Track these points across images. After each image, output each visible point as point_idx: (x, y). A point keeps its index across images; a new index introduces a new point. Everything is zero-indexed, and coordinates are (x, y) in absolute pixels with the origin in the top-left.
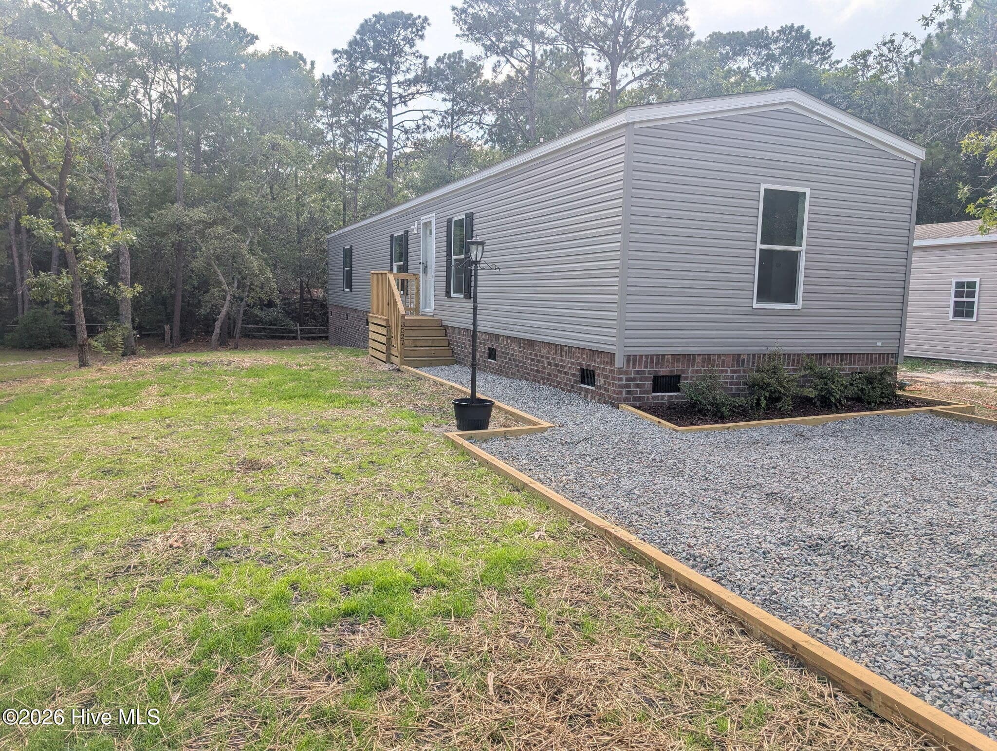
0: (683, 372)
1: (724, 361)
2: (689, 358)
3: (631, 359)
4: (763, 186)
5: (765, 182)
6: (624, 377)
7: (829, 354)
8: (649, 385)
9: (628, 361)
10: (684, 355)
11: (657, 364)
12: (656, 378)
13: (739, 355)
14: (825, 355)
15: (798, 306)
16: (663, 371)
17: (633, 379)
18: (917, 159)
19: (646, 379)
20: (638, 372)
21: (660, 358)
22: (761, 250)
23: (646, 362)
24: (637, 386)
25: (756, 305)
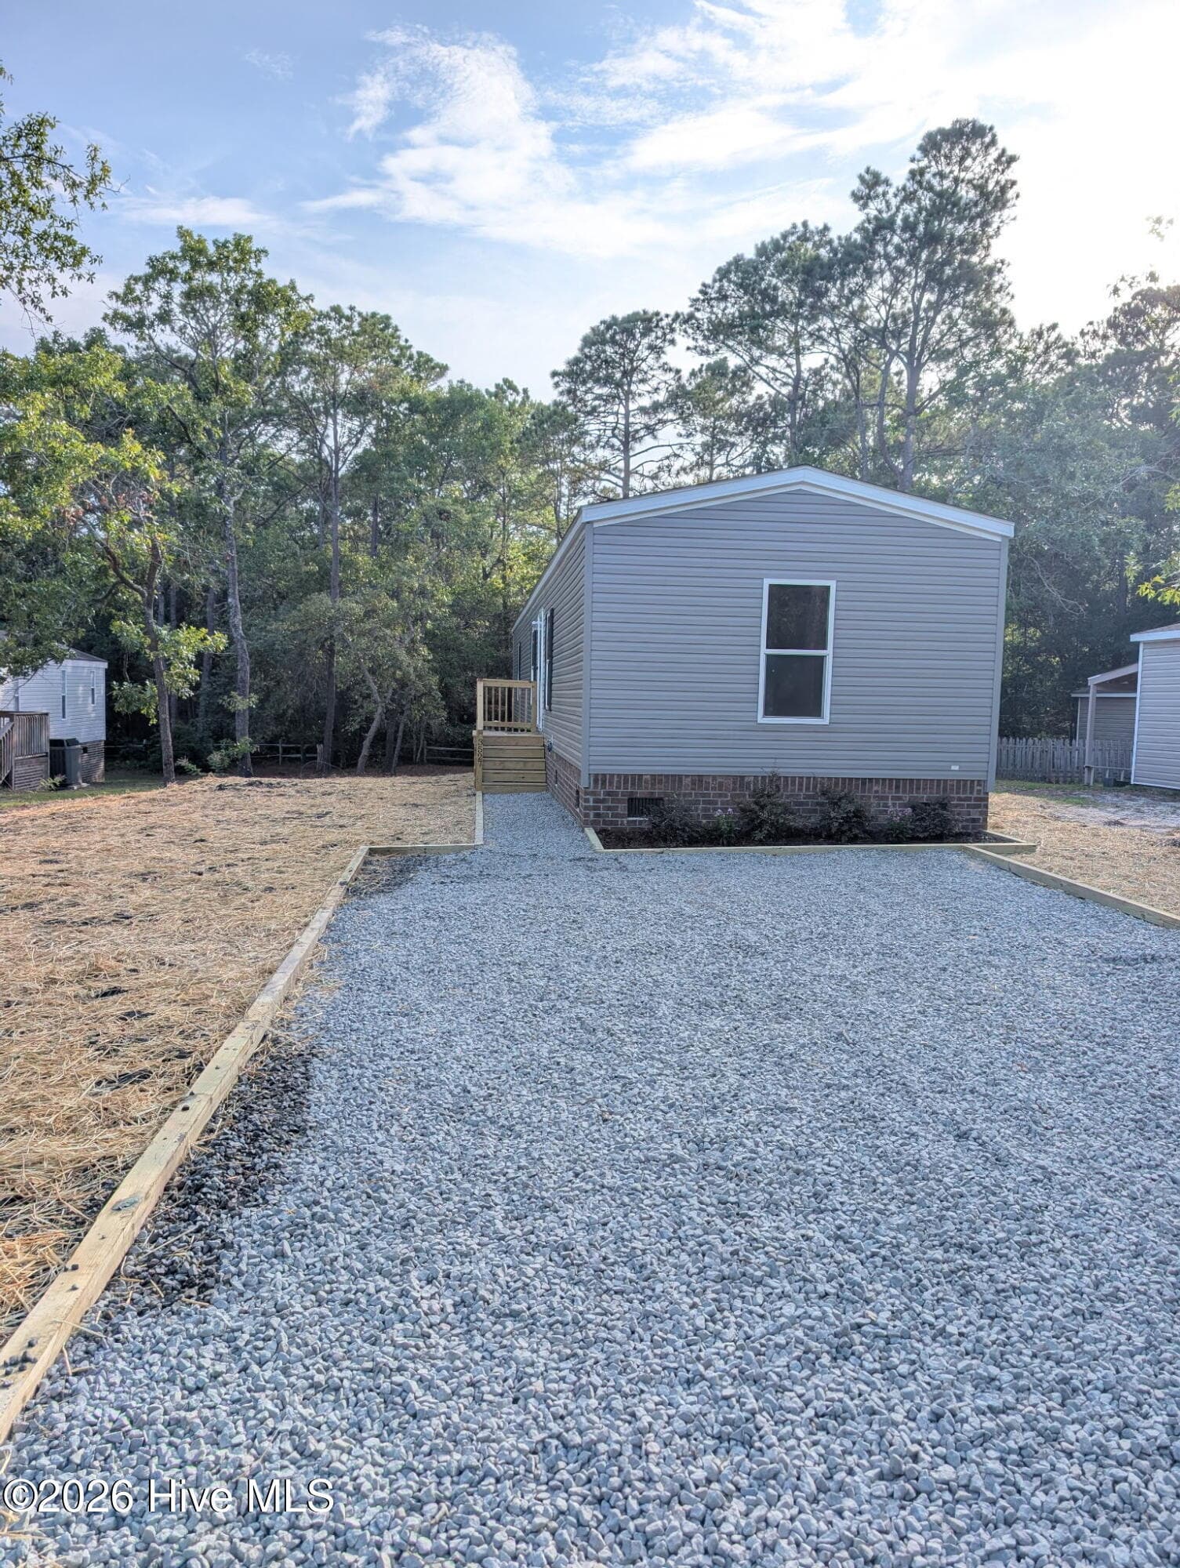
0: (666, 794)
1: (721, 784)
2: (678, 779)
3: (599, 779)
4: (767, 582)
5: (768, 577)
6: (591, 799)
7: (877, 780)
8: (622, 808)
9: (596, 781)
10: (667, 776)
11: (633, 784)
12: (631, 801)
13: (743, 778)
14: (871, 780)
15: (825, 720)
16: (641, 793)
17: (603, 801)
18: (1003, 537)
19: (619, 801)
20: (608, 794)
21: (638, 778)
22: (768, 656)
23: (619, 782)
24: (609, 808)
25: (761, 719)
